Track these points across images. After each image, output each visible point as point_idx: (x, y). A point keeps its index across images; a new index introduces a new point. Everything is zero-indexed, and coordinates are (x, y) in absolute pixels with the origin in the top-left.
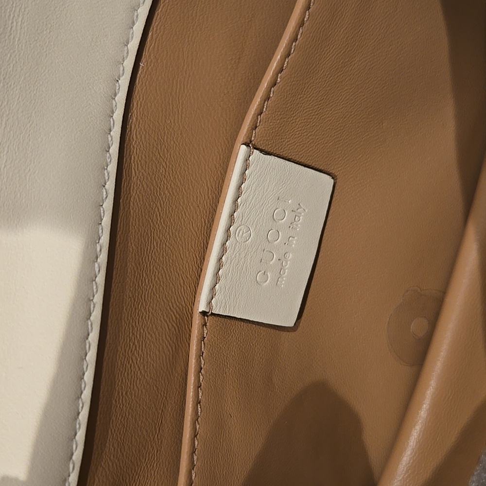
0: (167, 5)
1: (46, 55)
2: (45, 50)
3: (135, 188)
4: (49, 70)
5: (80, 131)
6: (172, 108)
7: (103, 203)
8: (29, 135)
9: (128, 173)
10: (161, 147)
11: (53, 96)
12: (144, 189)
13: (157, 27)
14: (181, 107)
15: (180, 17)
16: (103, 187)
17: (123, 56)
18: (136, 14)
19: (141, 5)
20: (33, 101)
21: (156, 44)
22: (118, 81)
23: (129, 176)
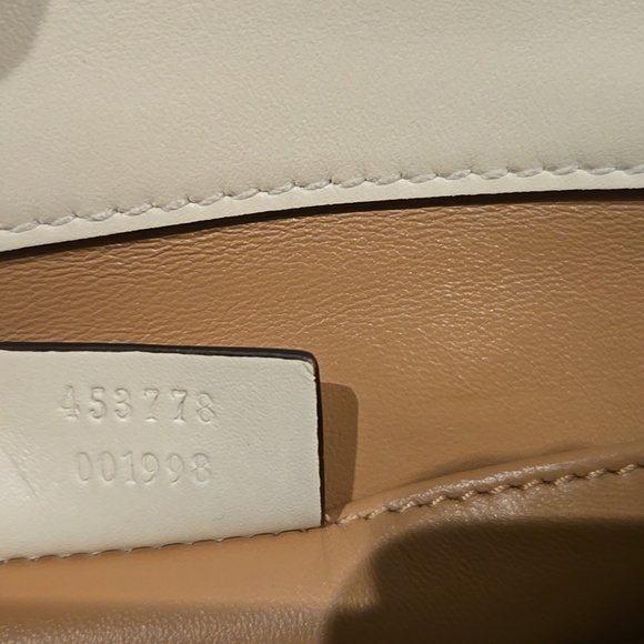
0: (500, 221)
1: (322, 28)
2: (330, 22)
3: (144, 279)
4: (294, 41)
5: (204, 132)
6: (326, 303)
7: (82, 217)
8: (157, 35)
9: (167, 256)
10: (244, 307)
11: (251, 63)
12: (149, 297)
13: (457, 220)
14: (333, 319)
15: (491, 254)
16: (113, 207)
17: (380, 177)
18: (464, 172)
19: (484, 176)
20: (225, 27)
21: (428, 230)
22: (330, 181)
23: (162, 259)
